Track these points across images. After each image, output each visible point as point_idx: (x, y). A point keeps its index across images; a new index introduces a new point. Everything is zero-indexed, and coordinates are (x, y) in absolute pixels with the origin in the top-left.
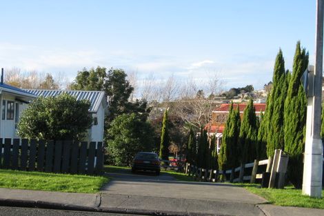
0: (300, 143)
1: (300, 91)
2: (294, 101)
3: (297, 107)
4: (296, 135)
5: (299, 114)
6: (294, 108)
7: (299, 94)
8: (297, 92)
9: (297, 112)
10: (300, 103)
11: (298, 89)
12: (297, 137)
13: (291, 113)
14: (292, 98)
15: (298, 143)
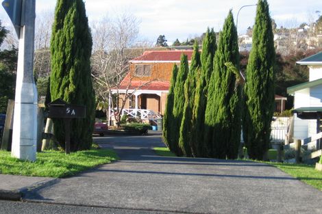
0: (66, 91)
1: (65, 22)
2: (59, 36)
3: (61, 43)
4: (61, 81)
5: (64, 54)
6: (58, 45)
7: (65, 26)
8: (63, 24)
9: (62, 50)
10: (65, 38)
11: (63, 20)
12: (63, 84)
13: (55, 52)
14: (56, 31)
15: (63, 93)
